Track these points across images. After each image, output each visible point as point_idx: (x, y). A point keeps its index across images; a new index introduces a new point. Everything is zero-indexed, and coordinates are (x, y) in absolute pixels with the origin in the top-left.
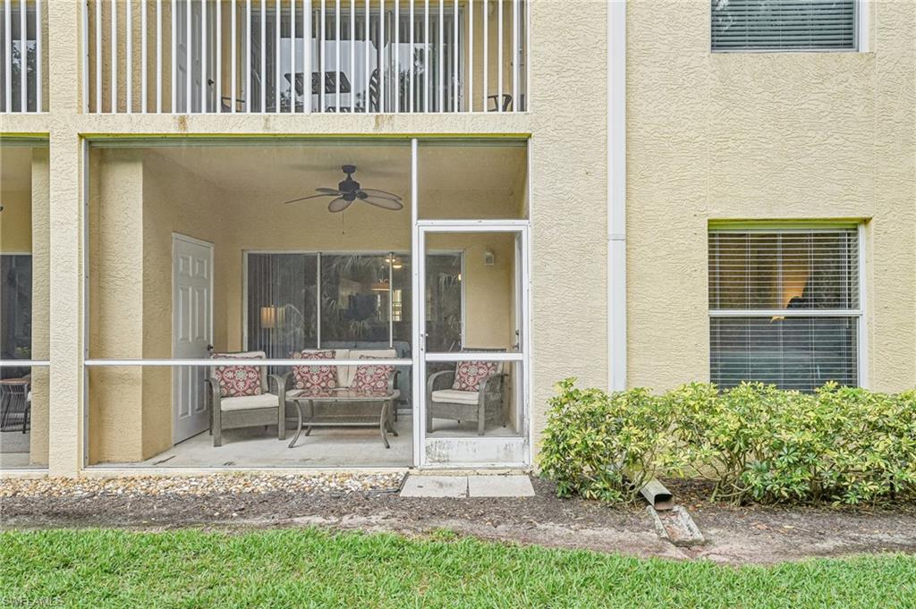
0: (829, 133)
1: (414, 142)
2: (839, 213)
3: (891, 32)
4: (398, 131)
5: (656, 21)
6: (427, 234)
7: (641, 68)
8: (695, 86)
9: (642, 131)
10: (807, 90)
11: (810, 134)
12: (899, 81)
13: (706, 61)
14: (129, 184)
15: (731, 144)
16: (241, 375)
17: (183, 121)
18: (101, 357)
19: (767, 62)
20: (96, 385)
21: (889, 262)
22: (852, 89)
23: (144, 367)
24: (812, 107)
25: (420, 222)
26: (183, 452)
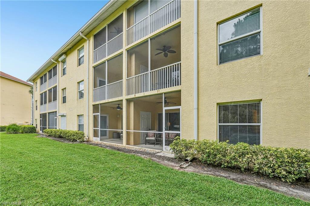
0: (249, 78)
1: (163, 94)
2: (252, 98)
3: (268, 48)
4: (160, 92)
5: (205, 61)
6: (165, 110)
7: (202, 72)
8: (213, 74)
9: (202, 86)
10: (242, 69)
11: (243, 79)
12: (271, 61)
13: (216, 68)
14: (132, 105)
15: (222, 85)
16: (151, 134)
17: (135, 95)
18: (129, 130)
19: (231, 64)
20: (128, 134)
21: (268, 110)
22: (255, 66)
23: (134, 132)
24: (244, 73)
25: (165, 108)
26: (142, 145)
